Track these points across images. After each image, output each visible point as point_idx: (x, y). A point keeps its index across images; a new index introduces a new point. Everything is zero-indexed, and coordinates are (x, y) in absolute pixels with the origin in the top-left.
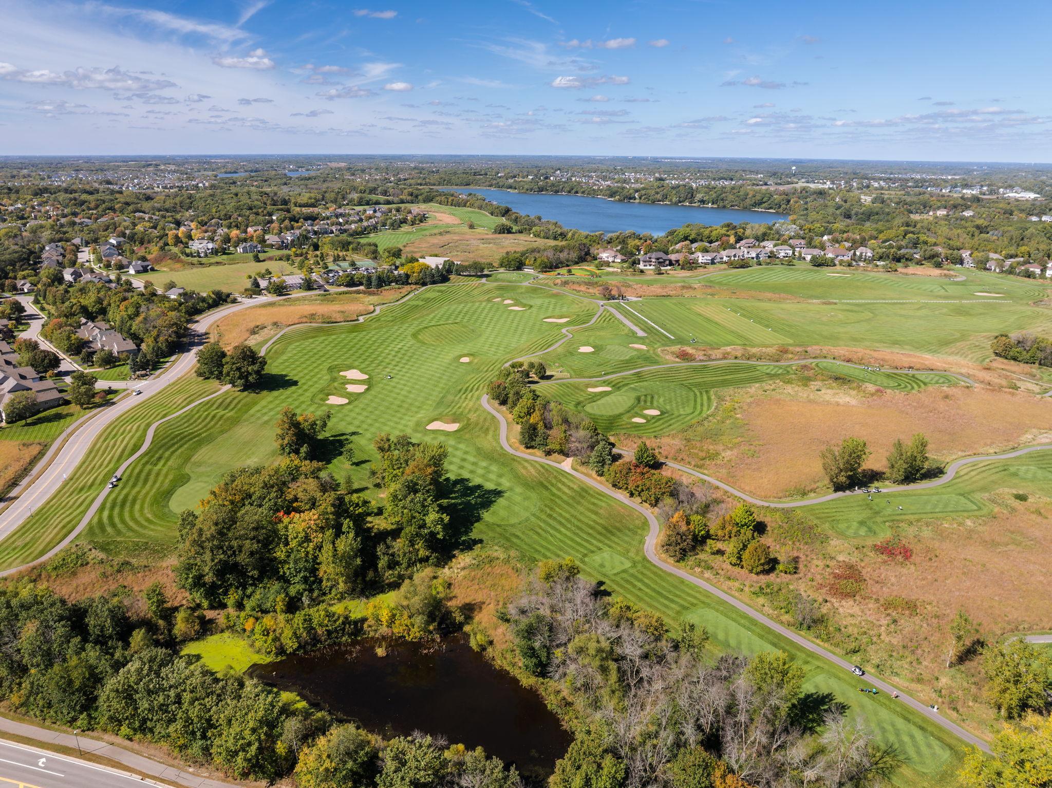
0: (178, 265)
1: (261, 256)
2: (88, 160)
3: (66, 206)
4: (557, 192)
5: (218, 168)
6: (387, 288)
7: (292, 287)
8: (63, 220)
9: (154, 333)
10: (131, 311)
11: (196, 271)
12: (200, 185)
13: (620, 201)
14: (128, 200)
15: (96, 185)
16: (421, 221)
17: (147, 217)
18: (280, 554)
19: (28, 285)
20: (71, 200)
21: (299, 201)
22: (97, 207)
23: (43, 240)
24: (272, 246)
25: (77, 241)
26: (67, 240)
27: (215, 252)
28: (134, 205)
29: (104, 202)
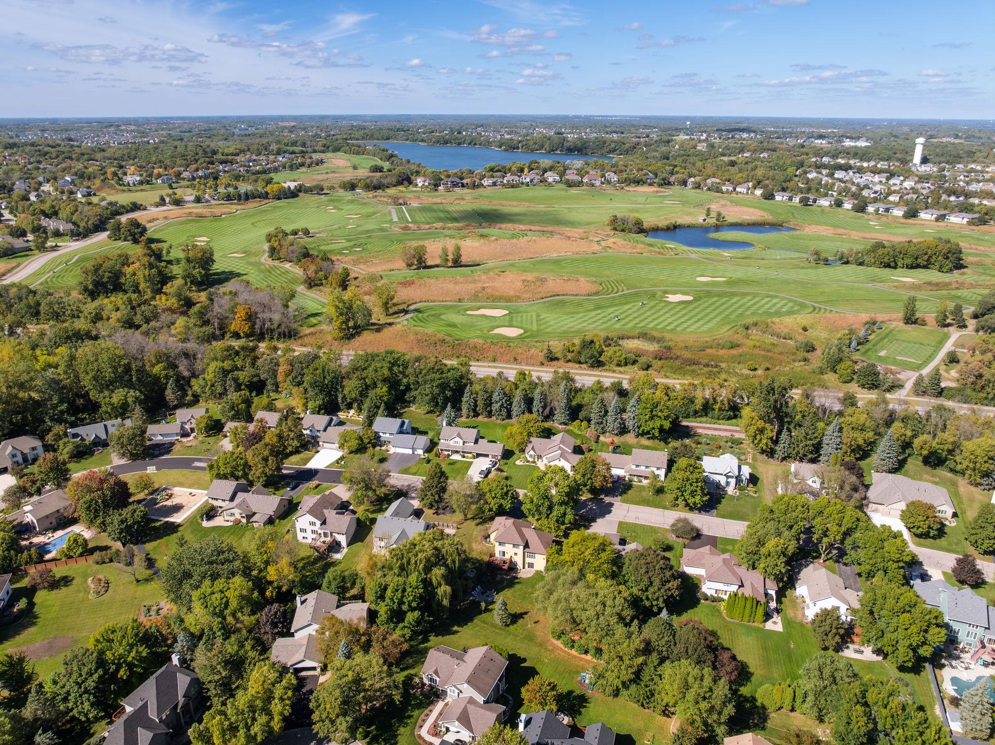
0: (113, 191)
1: (174, 185)
2: (54, 121)
3: (32, 156)
4: (459, 144)
5: (174, 128)
6: (252, 200)
7: (188, 202)
8: (29, 167)
9: (86, 219)
10: (73, 209)
11: (125, 195)
12: (151, 141)
13: (505, 150)
14: (84, 151)
15: (60, 142)
16: (317, 164)
17: (98, 163)
18: (122, 280)
19: (5, 203)
20: (36, 151)
21: (226, 151)
22: (57, 156)
23: (14, 179)
24: (184, 179)
25: (41, 179)
26: (33, 179)
27: (141, 183)
28: (89, 156)
29: (64, 153)
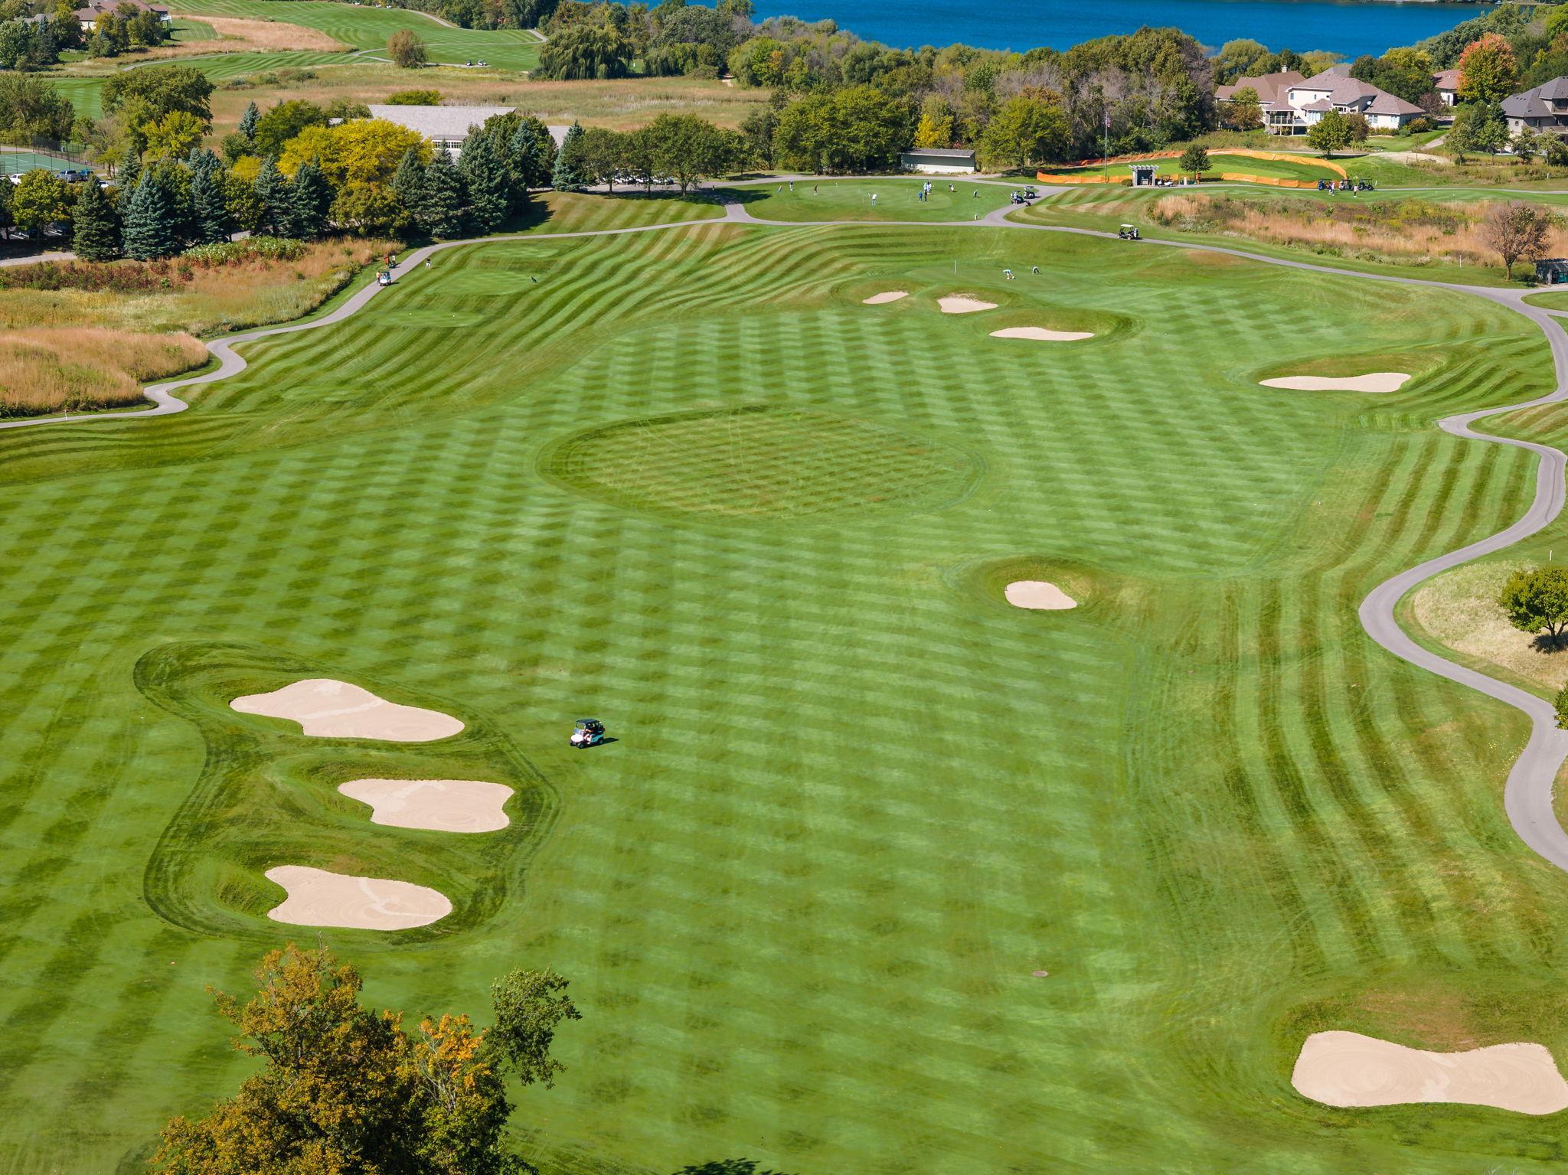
6: (210, 250)
